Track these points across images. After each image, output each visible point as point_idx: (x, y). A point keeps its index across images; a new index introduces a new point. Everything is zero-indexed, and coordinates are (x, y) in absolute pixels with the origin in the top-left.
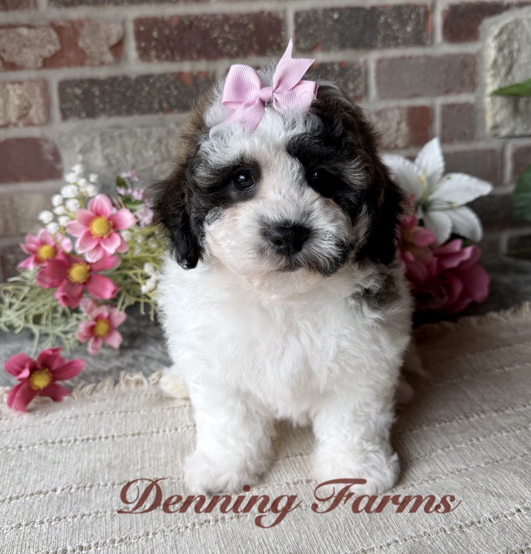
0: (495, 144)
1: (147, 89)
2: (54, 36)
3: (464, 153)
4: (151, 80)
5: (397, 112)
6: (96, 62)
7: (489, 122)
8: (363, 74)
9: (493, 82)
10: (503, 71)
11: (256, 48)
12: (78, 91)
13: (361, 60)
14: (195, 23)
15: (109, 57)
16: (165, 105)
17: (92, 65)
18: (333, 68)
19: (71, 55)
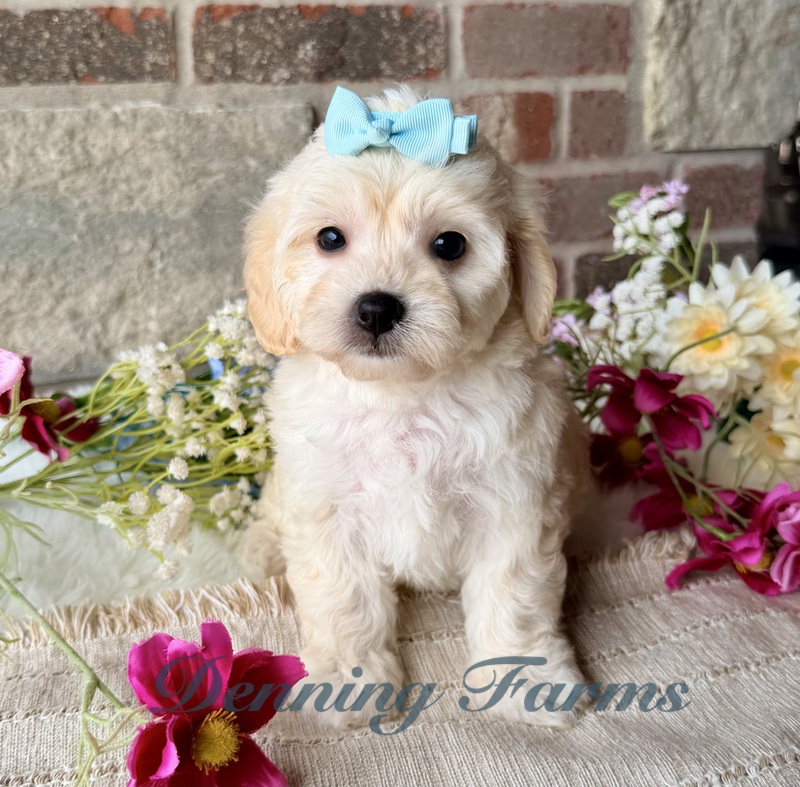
0: (655, 163)
1: (47, 35)
3: (606, 176)
4: (56, 20)
5: (498, 100)
7: (649, 126)
8: (442, 30)
9: (658, 55)
10: (674, 38)
13: (439, 6)
16: (81, 66)
18: (389, 15)
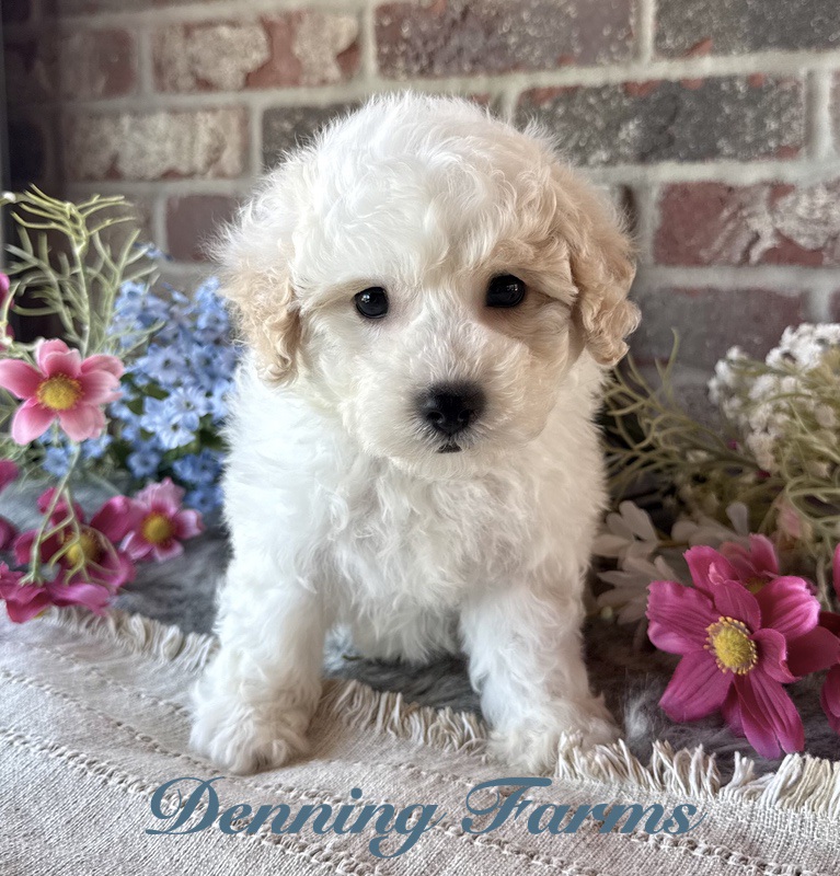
2: (262, 37)
6: (315, 80)
11: (577, 50)
12: (287, 126)
14: (472, 9)
15: (333, 72)
17: (309, 85)
19: (283, 67)
